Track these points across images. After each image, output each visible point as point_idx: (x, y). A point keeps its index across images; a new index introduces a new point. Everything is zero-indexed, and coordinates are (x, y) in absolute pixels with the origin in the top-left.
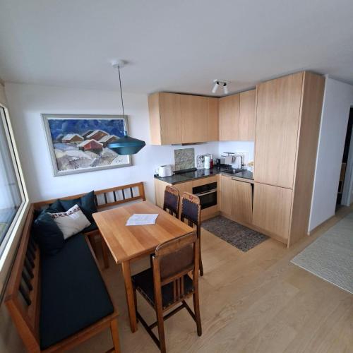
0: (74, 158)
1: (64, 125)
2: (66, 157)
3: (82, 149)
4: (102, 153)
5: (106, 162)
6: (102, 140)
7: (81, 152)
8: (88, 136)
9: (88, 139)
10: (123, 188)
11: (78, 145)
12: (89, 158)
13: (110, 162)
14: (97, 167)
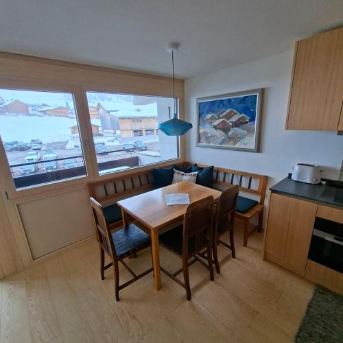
0: (209, 135)
1: (207, 107)
2: (205, 133)
3: (215, 127)
4: (230, 133)
5: (231, 142)
6: (231, 120)
7: (214, 129)
8: (221, 116)
9: (221, 118)
10: (242, 175)
11: (213, 124)
12: (219, 136)
13: (235, 143)
14: (223, 145)
